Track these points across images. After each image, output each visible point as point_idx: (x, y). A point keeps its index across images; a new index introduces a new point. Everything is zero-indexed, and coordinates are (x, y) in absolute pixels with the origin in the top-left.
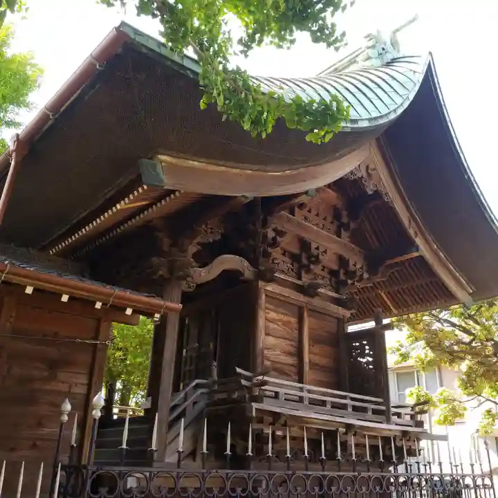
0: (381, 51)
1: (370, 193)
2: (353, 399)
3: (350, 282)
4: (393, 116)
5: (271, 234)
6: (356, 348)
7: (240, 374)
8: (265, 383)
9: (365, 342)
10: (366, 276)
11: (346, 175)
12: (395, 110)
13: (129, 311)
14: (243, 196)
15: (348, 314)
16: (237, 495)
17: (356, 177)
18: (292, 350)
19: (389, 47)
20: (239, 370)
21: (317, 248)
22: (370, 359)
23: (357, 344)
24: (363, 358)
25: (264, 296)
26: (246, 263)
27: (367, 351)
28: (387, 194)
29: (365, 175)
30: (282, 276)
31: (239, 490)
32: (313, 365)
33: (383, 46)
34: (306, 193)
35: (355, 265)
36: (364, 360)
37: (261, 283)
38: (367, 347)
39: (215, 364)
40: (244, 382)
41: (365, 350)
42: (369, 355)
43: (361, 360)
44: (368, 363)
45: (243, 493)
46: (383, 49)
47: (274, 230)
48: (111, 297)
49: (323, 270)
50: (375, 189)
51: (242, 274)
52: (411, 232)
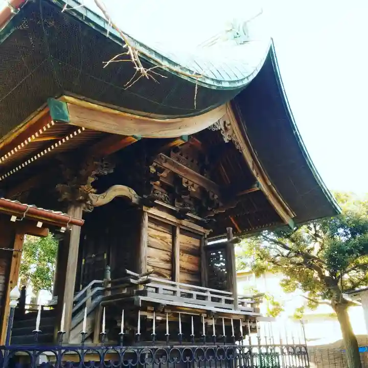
0: (236, 35)
1: (226, 142)
2: (211, 293)
3: (209, 209)
4: (246, 82)
5: (153, 170)
6: (213, 256)
7: (129, 275)
8: (148, 281)
9: (220, 252)
10: (221, 204)
11: (209, 127)
12: (247, 77)
13: (40, 225)
14: (133, 136)
15: (208, 232)
16: (128, 366)
17: (217, 129)
18: (167, 258)
19: (241, 33)
20: (128, 272)
21: (187, 183)
22: (224, 264)
23: (214, 254)
24: (219, 263)
25: (146, 218)
26: (133, 192)
27: (221, 259)
28: (238, 143)
29: (223, 128)
30: (160, 203)
31: (130, 361)
32: (182, 269)
33: (237, 31)
34: (181, 138)
35: (213, 196)
36: (219, 265)
37: (144, 208)
38: (221, 256)
39: (109, 268)
40: (132, 281)
41: (220, 258)
42: (222, 261)
43: (217, 265)
44: (222, 267)
45: (134, 364)
46: (238, 34)
47: (155, 167)
48: (24, 212)
49: (190, 199)
50: (230, 139)
51: (130, 200)
52: (254, 172)
